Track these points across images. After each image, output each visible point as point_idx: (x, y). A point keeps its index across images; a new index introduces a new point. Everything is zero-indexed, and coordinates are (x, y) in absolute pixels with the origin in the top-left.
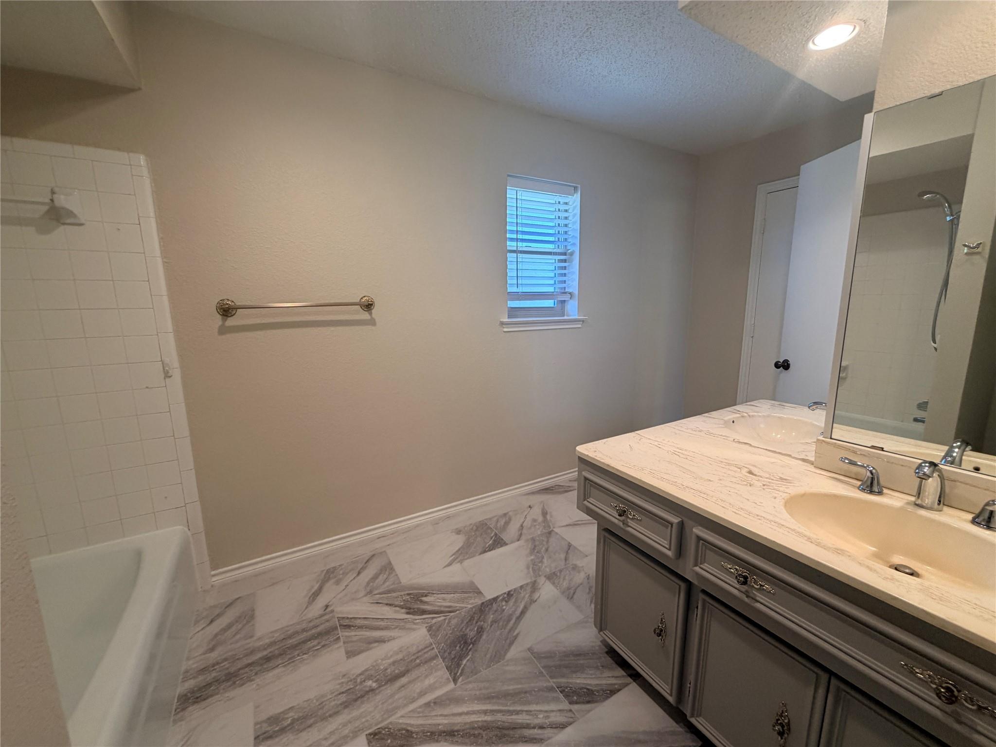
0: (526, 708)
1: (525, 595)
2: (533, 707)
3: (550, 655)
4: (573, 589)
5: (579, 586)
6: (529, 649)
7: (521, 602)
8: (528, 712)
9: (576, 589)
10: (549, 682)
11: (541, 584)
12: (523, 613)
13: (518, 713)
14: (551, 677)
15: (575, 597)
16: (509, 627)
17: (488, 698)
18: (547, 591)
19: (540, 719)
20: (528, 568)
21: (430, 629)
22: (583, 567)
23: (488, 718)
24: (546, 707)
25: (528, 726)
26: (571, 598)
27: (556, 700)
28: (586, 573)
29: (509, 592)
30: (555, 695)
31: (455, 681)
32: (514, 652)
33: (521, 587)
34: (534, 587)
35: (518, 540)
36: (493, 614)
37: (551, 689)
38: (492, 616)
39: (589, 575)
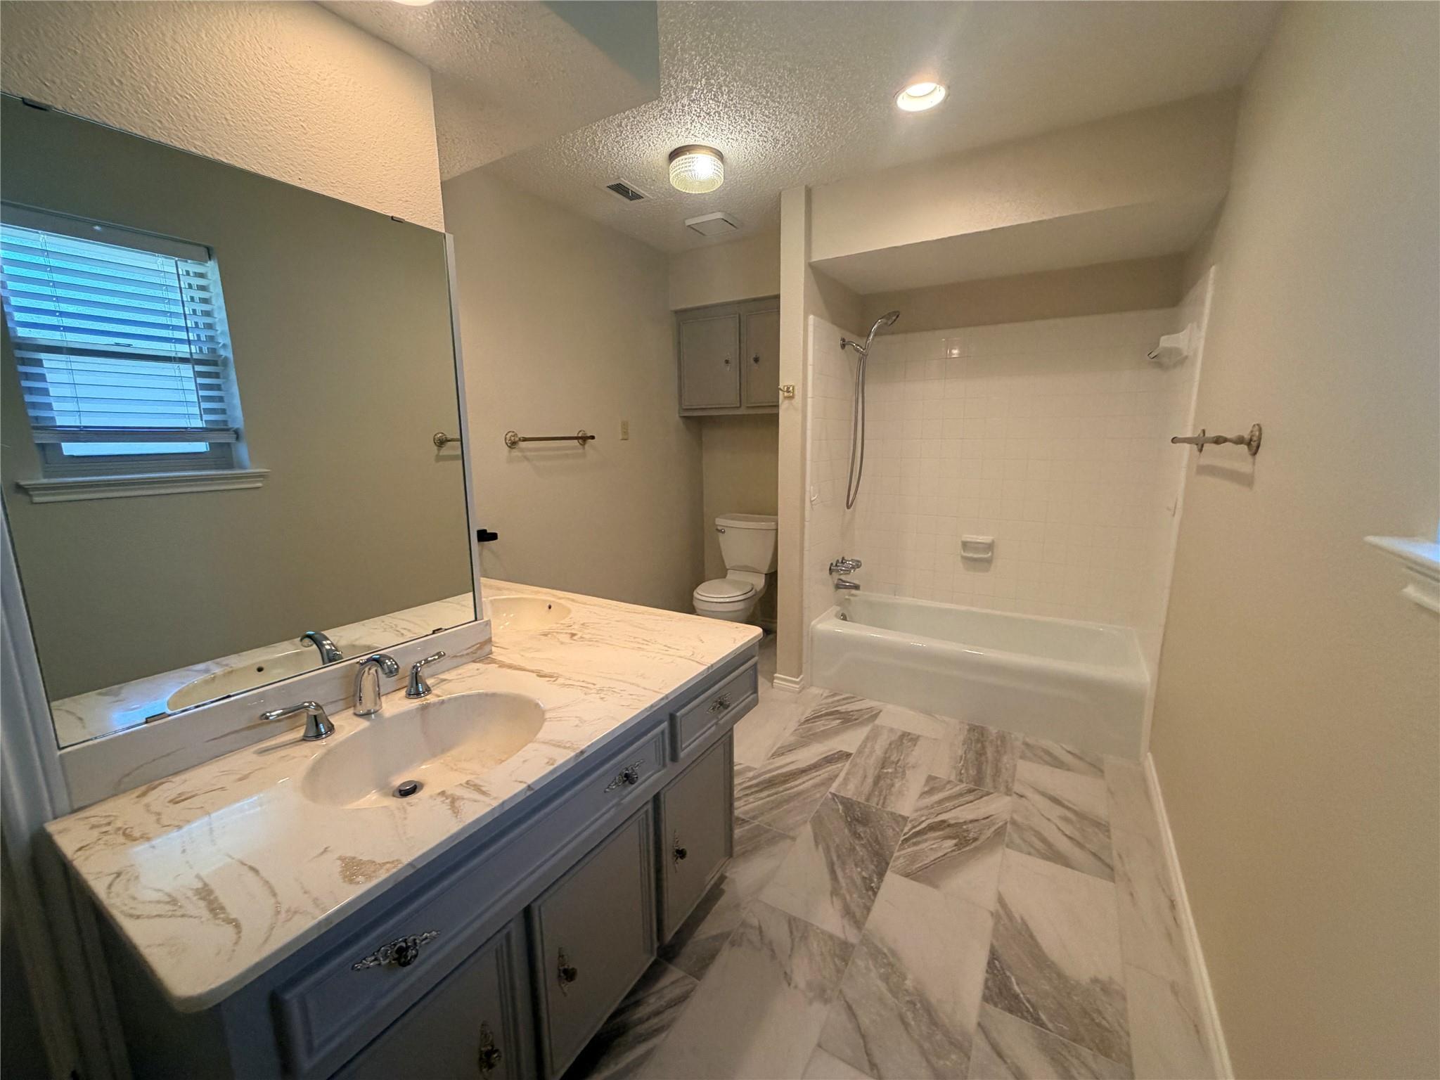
0: (765, 800)
1: (855, 900)
2: (760, 802)
3: (773, 841)
4: (797, 940)
5: (792, 949)
6: (794, 839)
7: (847, 884)
8: (762, 799)
9: (793, 940)
10: (759, 822)
11: (847, 927)
12: (833, 872)
13: (769, 796)
14: (758, 825)
15: (786, 927)
16: (833, 850)
17: (799, 794)
18: (829, 919)
19: (751, 799)
20: (894, 953)
21: (905, 819)
22: (810, 1003)
23: (788, 785)
24: (750, 806)
25: (757, 792)
26: (792, 921)
27: (746, 813)
28: (796, 987)
29: (875, 894)
30: (748, 816)
31: (834, 795)
32: (807, 831)
33: (868, 909)
34: (856, 918)
35: (979, 1024)
36: (863, 856)
37: (754, 818)
38: (861, 853)
39: (789, 984)
